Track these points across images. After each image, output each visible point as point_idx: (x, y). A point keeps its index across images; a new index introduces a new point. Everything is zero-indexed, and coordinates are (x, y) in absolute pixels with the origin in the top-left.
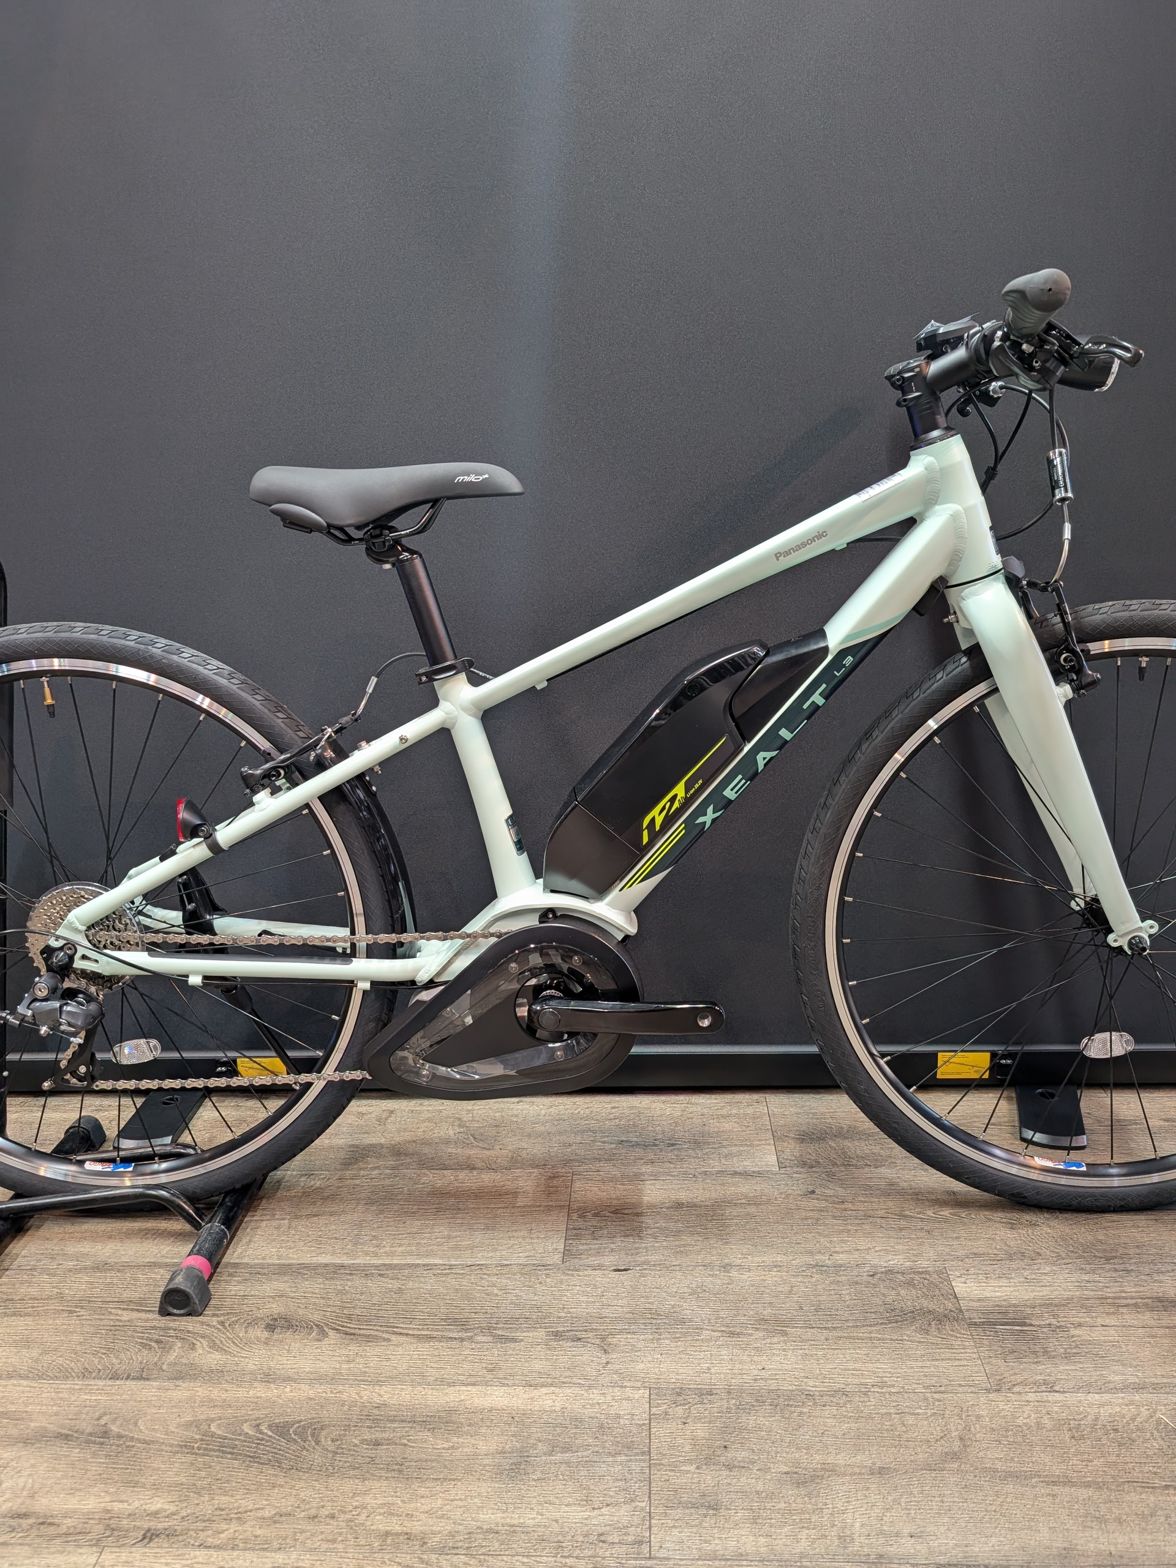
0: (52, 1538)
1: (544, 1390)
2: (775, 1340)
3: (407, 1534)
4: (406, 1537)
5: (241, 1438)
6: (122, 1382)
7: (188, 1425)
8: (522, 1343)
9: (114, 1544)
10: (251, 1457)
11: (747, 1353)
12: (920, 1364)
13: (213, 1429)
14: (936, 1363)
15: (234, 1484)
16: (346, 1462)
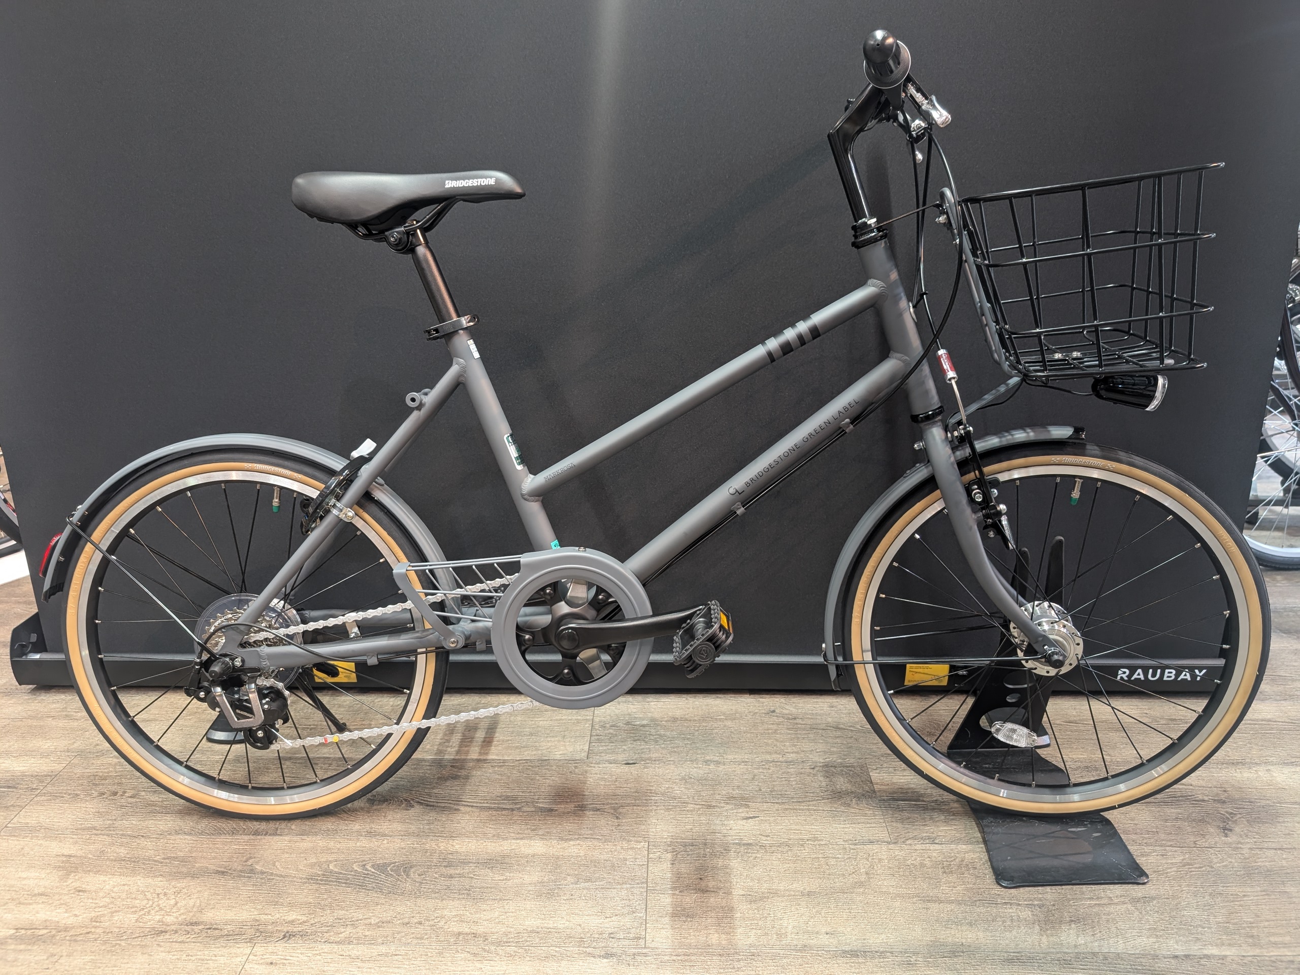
0: (217, 938)
1: (572, 843)
2: (741, 810)
3: (474, 934)
4: (473, 935)
5: (352, 873)
6: (262, 837)
7: (312, 865)
8: (557, 812)
9: (262, 942)
10: (360, 886)
11: (719, 819)
12: (842, 826)
13: (331, 868)
14: (854, 825)
15: (348, 903)
16: (429, 889)
